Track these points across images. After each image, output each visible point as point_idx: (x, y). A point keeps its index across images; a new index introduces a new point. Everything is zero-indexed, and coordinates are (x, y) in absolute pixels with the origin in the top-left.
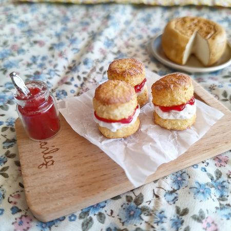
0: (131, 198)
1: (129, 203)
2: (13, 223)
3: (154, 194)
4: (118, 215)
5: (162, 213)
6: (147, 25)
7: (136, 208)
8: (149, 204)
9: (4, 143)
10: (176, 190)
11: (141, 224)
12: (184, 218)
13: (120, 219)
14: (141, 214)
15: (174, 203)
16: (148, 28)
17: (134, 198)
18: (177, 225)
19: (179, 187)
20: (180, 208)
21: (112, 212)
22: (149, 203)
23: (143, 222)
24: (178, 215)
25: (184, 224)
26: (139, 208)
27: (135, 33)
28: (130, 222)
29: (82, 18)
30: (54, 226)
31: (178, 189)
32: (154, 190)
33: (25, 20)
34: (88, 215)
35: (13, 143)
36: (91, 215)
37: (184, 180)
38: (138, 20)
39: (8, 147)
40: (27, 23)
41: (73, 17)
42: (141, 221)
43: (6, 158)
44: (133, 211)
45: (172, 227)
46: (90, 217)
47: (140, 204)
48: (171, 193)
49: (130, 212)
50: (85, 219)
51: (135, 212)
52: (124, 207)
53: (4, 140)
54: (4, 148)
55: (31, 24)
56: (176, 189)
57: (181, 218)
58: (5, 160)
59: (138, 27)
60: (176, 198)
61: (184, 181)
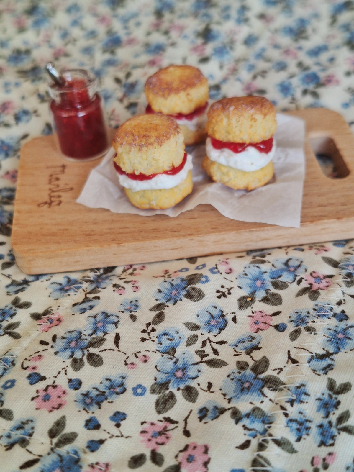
0: (247, 364)
1: (242, 372)
2: (33, 399)
3: (289, 357)
4: (221, 389)
5: (302, 388)
6: (296, 40)
7: (255, 379)
8: (278, 374)
9: (7, 287)
10: (332, 354)
11: (262, 402)
12: (341, 397)
13: (225, 395)
14: (263, 387)
15: (326, 373)
16: (300, 48)
17: (251, 363)
18: (327, 408)
19: (339, 349)
20: (335, 382)
21: (210, 385)
22: (278, 371)
23: (266, 400)
24: (331, 393)
25: (340, 407)
26: (259, 379)
27: (268, 60)
28: (241, 399)
29: (149, 34)
30: (105, 402)
31: (336, 353)
32: (289, 352)
33: (23, 48)
34: (168, 389)
35: (25, 286)
36: (172, 388)
37: (350, 339)
38: (276, 31)
39: (17, 292)
40: (28, 52)
41: (128, 34)
42: (262, 398)
43: (14, 308)
44: (247, 381)
45: (318, 411)
46: (171, 392)
47: (263, 372)
48: (322, 357)
49: (243, 383)
50: (161, 394)
51: (251, 384)
52: (231, 377)
53: (8, 281)
54: (8, 293)
55: (36, 54)
56: (331, 351)
57: (336, 398)
58: (12, 312)
59: (276, 46)
60: (329, 366)
61: (347, 341)
